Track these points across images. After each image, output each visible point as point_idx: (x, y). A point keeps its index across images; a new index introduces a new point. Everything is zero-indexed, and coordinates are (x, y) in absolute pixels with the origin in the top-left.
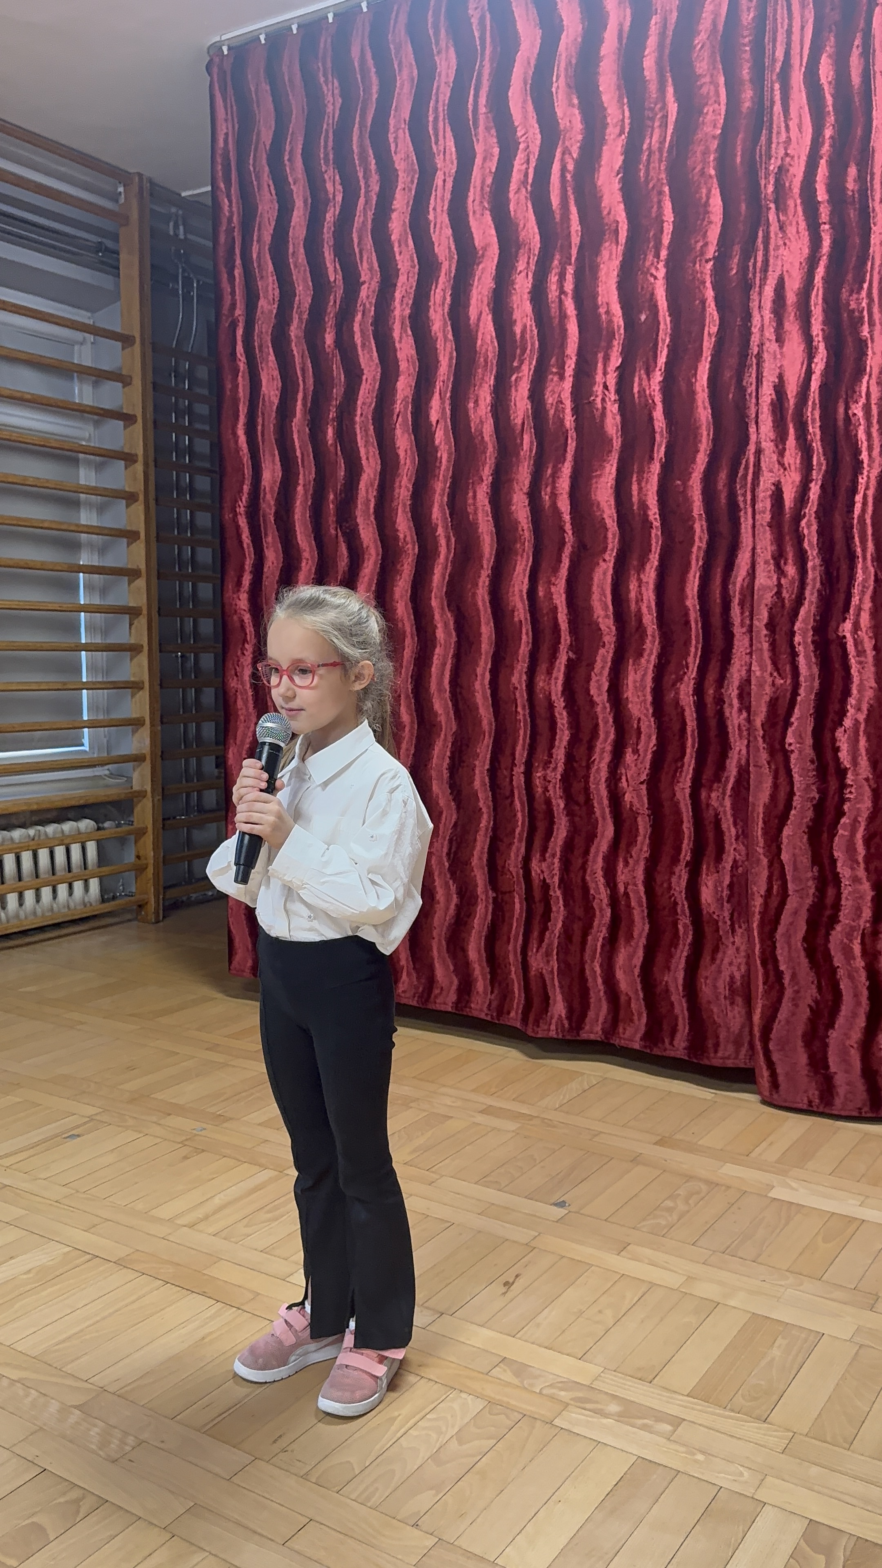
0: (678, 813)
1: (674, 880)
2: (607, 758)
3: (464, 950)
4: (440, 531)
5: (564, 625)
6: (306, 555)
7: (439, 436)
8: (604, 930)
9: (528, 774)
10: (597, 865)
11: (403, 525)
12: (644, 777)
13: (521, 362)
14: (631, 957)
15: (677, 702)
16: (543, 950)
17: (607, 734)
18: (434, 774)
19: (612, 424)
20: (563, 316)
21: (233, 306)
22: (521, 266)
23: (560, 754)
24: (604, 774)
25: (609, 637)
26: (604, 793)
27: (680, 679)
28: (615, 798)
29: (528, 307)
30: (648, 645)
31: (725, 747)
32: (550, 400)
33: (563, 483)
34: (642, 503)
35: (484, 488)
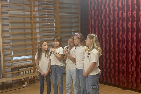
0: (139, 62)
1: (139, 69)
2: (131, 55)
3: (115, 77)
4: (112, 29)
5: (125, 40)
6: (97, 31)
7: (111, 19)
8: (131, 75)
9: (122, 57)
11: (107, 28)
12: (135, 57)
14: (134, 78)
16: (124, 77)
17: (131, 52)
18: (111, 56)
19: (130, 18)
20: (125, 6)
21: (89, 4)
23: (125, 54)
24: (130, 57)
25: (131, 41)
26: (131, 59)
27: (139, 46)
28: (132, 60)
29: (121, 5)
30: (135, 42)
32: (123, 15)
33: (125, 24)
34: (134, 26)
35: (116, 24)
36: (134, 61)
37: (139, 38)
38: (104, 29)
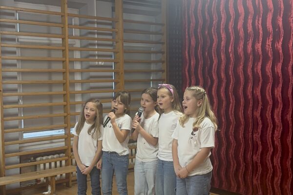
0: (288, 146)
1: (287, 163)
2: (271, 132)
3: (238, 177)
4: (231, 77)
5: (260, 100)
6: (201, 81)
7: (231, 55)
8: (271, 174)
9: (252, 135)
10: (269, 158)
11: (223, 75)
12: (279, 137)
13: (250, 39)
14: (278, 181)
15: (287, 119)
16: (256, 178)
17: (271, 126)
18: (230, 134)
19: (270, 54)
20: (259, 29)
21: (185, 25)
22: (250, 17)
23: (260, 130)
24: (270, 136)
25: (271, 103)
26: (270, 140)
27: (287, 114)
28: (273, 141)
29: (251, 27)
30: (279, 106)
32: (256, 48)
33: (259, 67)
34: (277, 72)
35: (241, 67)
36: (278, 144)
37: (289, 96)
38: (215, 77)
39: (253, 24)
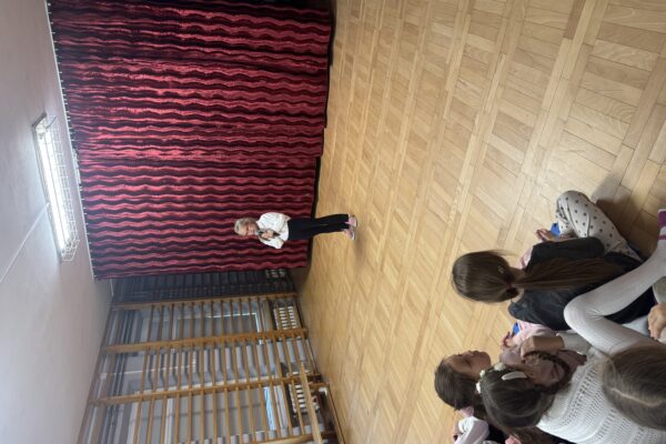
2: (256, 186)
4: (208, 222)
5: (228, 196)
7: (187, 223)
8: (291, 186)
10: (278, 188)
12: (260, 179)
13: (172, 206)
14: (296, 181)
15: (244, 173)
16: (295, 199)
17: (251, 187)
19: (186, 187)
20: (163, 198)
22: (151, 207)
23: (255, 196)
24: (259, 187)
25: (230, 186)
26: (263, 187)
27: (239, 172)
28: (264, 184)
29: (160, 205)
30: (233, 179)
31: (253, 163)
32: (181, 200)
33: (198, 197)
34: (204, 181)
36: (266, 181)
39: (158, 203)
